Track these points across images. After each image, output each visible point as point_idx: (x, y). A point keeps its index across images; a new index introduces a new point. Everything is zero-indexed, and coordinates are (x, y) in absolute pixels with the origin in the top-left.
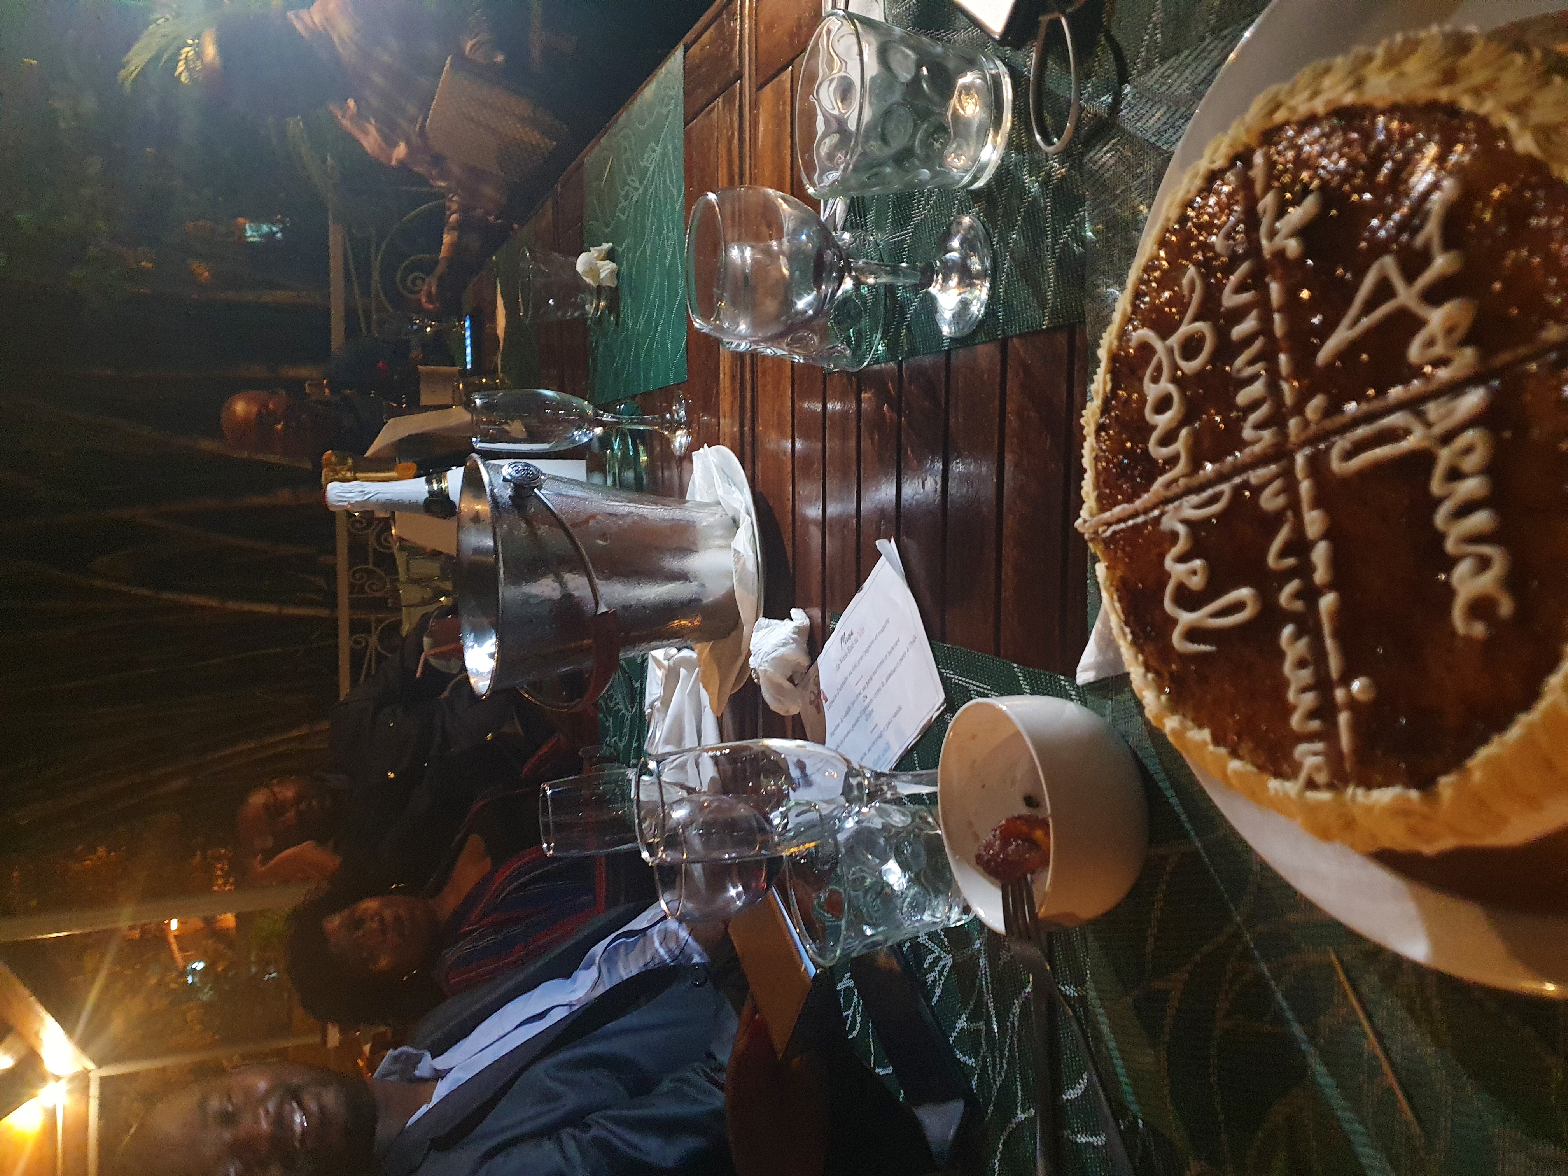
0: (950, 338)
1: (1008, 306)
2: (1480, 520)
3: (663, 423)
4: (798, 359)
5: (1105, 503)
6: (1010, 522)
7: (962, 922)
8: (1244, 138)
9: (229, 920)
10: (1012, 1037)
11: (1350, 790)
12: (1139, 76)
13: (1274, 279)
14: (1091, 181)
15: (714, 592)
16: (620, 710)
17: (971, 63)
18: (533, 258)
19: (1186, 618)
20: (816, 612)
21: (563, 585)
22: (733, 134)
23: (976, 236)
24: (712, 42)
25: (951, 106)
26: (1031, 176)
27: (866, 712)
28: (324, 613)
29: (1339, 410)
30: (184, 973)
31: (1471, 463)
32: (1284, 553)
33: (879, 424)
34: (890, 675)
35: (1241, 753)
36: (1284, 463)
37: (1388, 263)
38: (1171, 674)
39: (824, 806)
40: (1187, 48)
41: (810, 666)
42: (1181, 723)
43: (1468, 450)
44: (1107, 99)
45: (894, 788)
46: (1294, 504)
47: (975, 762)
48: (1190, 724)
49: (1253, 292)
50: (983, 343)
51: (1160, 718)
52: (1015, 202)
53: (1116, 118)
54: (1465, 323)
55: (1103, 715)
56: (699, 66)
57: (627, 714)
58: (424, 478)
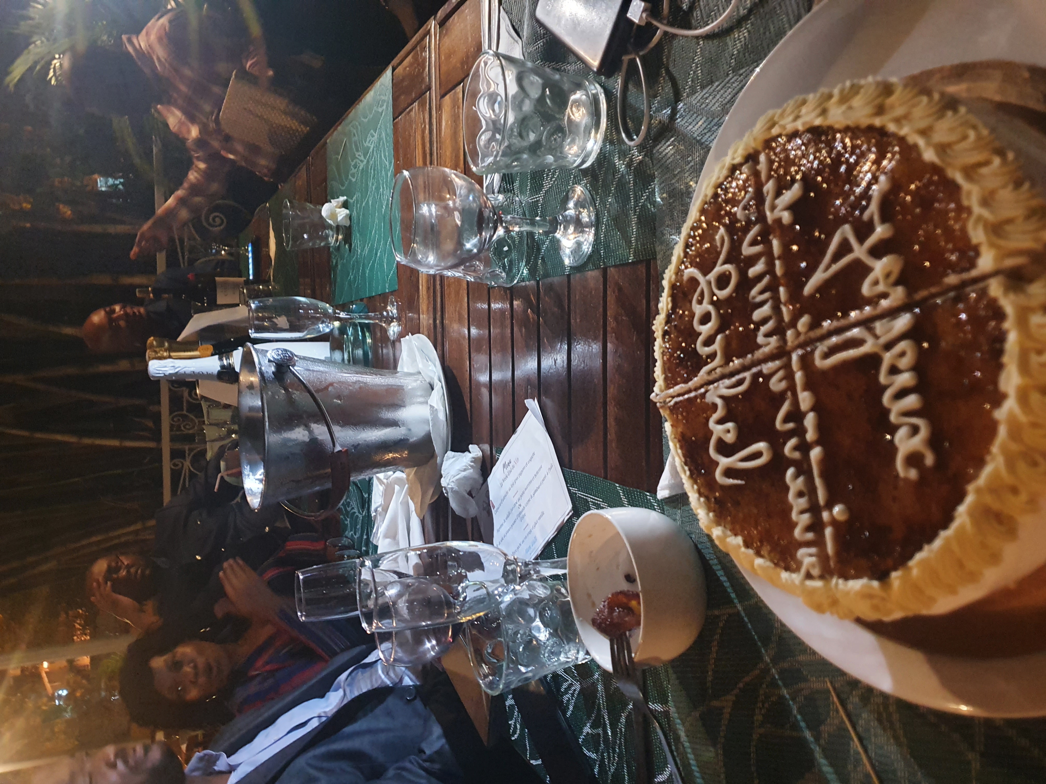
0: (570, 267)
1: (607, 247)
2: (912, 401)
3: (381, 318)
4: (470, 279)
5: (670, 382)
6: (612, 390)
7: (587, 660)
8: (753, 144)
9: (85, 660)
10: (620, 738)
11: (834, 580)
12: (688, 97)
13: (775, 237)
14: (658, 165)
15: (418, 433)
16: (355, 513)
17: (579, 86)
18: (292, 206)
19: (724, 462)
20: (486, 447)
21: (311, 432)
22: (425, 126)
23: (585, 200)
24: (411, 65)
25: (567, 113)
26: (620, 161)
27: (521, 516)
28: (152, 445)
29: (819, 325)
30: (52, 698)
31: (904, 363)
32: (786, 420)
33: (525, 322)
34: (536, 491)
35: (762, 553)
36: (785, 359)
37: (846, 230)
38: (715, 498)
39: (490, 584)
40: (717, 81)
41: (482, 484)
42: (723, 532)
43: (902, 354)
44: (668, 111)
45: (538, 572)
46: (792, 387)
47: (591, 552)
48: (729, 533)
49: (762, 245)
50: (591, 270)
51: (709, 528)
52: (610, 177)
53: (674, 123)
54: (896, 272)
55: (675, 520)
56: (403, 80)
57: (360, 516)
58: (217, 357)
